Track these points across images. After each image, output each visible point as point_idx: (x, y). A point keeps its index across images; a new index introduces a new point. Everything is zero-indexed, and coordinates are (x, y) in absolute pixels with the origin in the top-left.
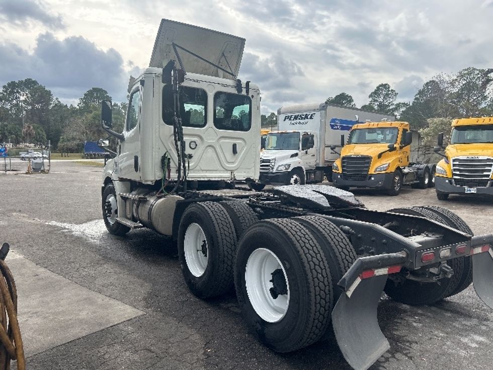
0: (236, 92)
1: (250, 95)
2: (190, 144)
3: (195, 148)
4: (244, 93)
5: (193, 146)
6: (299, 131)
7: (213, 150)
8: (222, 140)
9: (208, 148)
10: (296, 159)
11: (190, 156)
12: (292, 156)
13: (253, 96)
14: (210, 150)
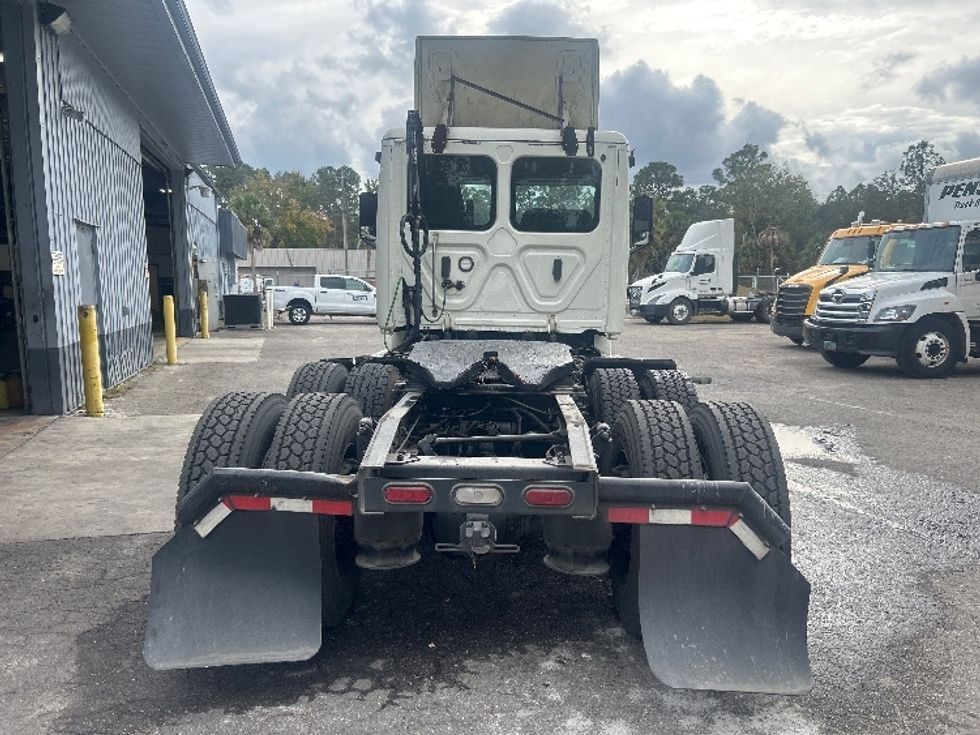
0: (563, 154)
1: (597, 157)
2: (460, 261)
3: (471, 269)
4: (582, 152)
5: (466, 265)
6: (959, 223)
7: (509, 272)
8: (532, 253)
9: (499, 268)
10: (940, 293)
11: (460, 286)
12: (929, 286)
13: (603, 158)
14: (502, 272)
